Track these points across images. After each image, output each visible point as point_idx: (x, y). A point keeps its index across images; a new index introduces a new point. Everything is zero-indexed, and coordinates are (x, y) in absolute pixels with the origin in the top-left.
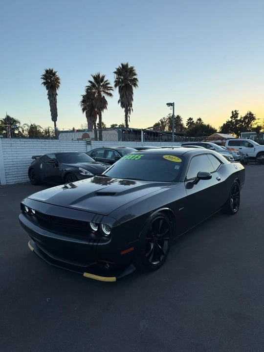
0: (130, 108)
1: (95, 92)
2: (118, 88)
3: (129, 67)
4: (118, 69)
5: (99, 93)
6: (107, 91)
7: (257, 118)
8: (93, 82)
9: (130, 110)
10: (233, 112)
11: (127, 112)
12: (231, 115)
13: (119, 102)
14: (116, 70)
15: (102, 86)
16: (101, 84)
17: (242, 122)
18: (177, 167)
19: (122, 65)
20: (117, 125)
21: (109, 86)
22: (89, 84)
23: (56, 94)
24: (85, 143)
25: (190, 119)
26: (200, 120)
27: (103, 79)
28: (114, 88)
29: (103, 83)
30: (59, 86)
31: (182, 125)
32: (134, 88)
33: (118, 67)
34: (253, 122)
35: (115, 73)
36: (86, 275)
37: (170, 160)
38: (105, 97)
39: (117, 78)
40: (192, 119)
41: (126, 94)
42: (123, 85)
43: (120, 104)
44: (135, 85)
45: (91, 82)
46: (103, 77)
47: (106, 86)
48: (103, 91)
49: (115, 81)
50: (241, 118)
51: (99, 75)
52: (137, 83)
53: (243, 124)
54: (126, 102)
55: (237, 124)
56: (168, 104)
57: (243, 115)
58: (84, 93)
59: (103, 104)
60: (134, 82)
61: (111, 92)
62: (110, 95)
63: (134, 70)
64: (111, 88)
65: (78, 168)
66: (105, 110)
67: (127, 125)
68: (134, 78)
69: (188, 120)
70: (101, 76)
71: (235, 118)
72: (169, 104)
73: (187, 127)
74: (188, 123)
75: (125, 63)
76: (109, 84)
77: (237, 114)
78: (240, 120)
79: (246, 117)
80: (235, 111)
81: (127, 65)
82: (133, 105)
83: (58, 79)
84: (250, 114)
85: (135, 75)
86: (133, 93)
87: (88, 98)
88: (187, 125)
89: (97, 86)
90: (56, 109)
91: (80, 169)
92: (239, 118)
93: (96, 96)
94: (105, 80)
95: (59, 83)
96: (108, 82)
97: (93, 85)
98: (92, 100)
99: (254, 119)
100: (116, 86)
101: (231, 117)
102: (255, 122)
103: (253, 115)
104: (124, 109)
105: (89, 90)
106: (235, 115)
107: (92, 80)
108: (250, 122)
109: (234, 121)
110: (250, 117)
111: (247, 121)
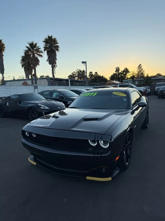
0: (55, 65)
1: (30, 54)
2: (46, 51)
3: (53, 38)
4: (45, 39)
5: (34, 55)
6: (39, 54)
7: (130, 71)
8: (29, 47)
9: (55, 66)
10: (116, 68)
11: (53, 67)
12: (116, 70)
13: (47, 61)
14: (44, 40)
15: (35, 50)
16: (35, 49)
17: (122, 74)
18: (125, 100)
19: (48, 36)
20: (44, 76)
21: (40, 50)
22: (26, 49)
23: (3, 55)
24: (33, 88)
25: (91, 72)
26: (96, 73)
27: (36, 46)
28: (43, 52)
29: (36, 48)
30: (4, 50)
31: (86, 76)
32: (57, 52)
33: (45, 38)
34: (128, 74)
35: (44, 41)
36: (88, 178)
37: (118, 95)
38: (38, 57)
39: (45, 45)
40: (92, 73)
41: (52, 55)
42: (50, 50)
43: (48, 62)
44: (58, 50)
45: (28, 47)
46: (36, 44)
47: (38, 50)
48: (36, 54)
49: (44, 47)
50: (122, 71)
51: (33, 43)
52: (59, 49)
53: (123, 75)
54: (52, 61)
55: (119, 75)
57: (123, 70)
58: (24, 55)
59: (37, 62)
60: (57, 48)
61: (41, 54)
62: (41, 56)
63: (56, 40)
64: (41, 52)
65: (37, 104)
66: (38, 66)
67: (54, 76)
68: (57, 46)
69: (90, 73)
70: (34, 44)
71: (118, 72)
72: (83, 62)
73: (89, 77)
74: (90, 75)
75: (50, 35)
76: (40, 49)
77: (119, 69)
78: (121, 73)
79: (124, 71)
80: (118, 67)
81: (52, 37)
82: (57, 63)
83: (3, 45)
84: (126, 69)
85: (57, 43)
86: (56, 55)
87: (26, 58)
88: (89, 76)
89: (32, 50)
90: (3, 66)
91: (39, 105)
92: (120, 72)
93: (31, 56)
94: (37, 46)
95: (4, 47)
96: (39, 47)
97: (29, 50)
98: (29, 59)
99: (128, 72)
100: (45, 50)
101: (116, 71)
102: (129, 73)
103: (128, 69)
104: (51, 65)
105: (26, 53)
107: (29, 46)
108: (126, 74)
109: (117, 73)
110: (126, 71)
111: (125, 73)
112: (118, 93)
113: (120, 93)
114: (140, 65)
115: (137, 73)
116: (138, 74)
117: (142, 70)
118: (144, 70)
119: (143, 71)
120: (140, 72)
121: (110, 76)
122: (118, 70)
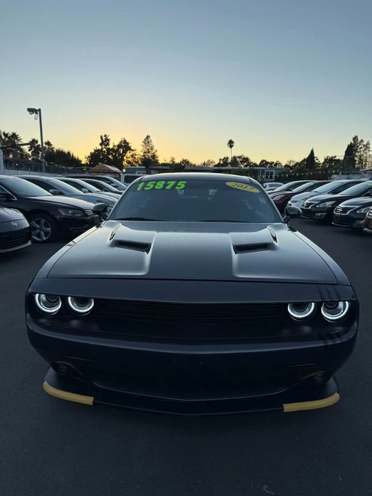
7: (133, 148)
10: (101, 137)
12: (101, 142)
17: (115, 152)
25: (34, 141)
26: (48, 144)
34: (128, 154)
40: (37, 142)
50: (114, 146)
53: (117, 155)
55: (109, 154)
56: (30, 110)
57: (117, 143)
69: (31, 142)
71: (106, 146)
73: (30, 153)
74: (31, 147)
77: (107, 140)
78: (113, 149)
79: (119, 146)
80: (105, 136)
84: (125, 141)
88: (29, 150)
92: (111, 146)
99: (129, 149)
101: (101, 144)
102: (132, 153)
103: (128, 143)
106: (105, 141)
108: (125, 152)
109: (104, 149)
110: (125, 146)
111: (121, 151)
112: (239, 184)
113: (245, 185)
114: (148, 137)
115: (142, 154)
116: (144, 156)
117: (152, 149)
118: (155, 148)
119: (154, 151)
120: (149, 152)
121: (89, 154)
122: (106, 143)
